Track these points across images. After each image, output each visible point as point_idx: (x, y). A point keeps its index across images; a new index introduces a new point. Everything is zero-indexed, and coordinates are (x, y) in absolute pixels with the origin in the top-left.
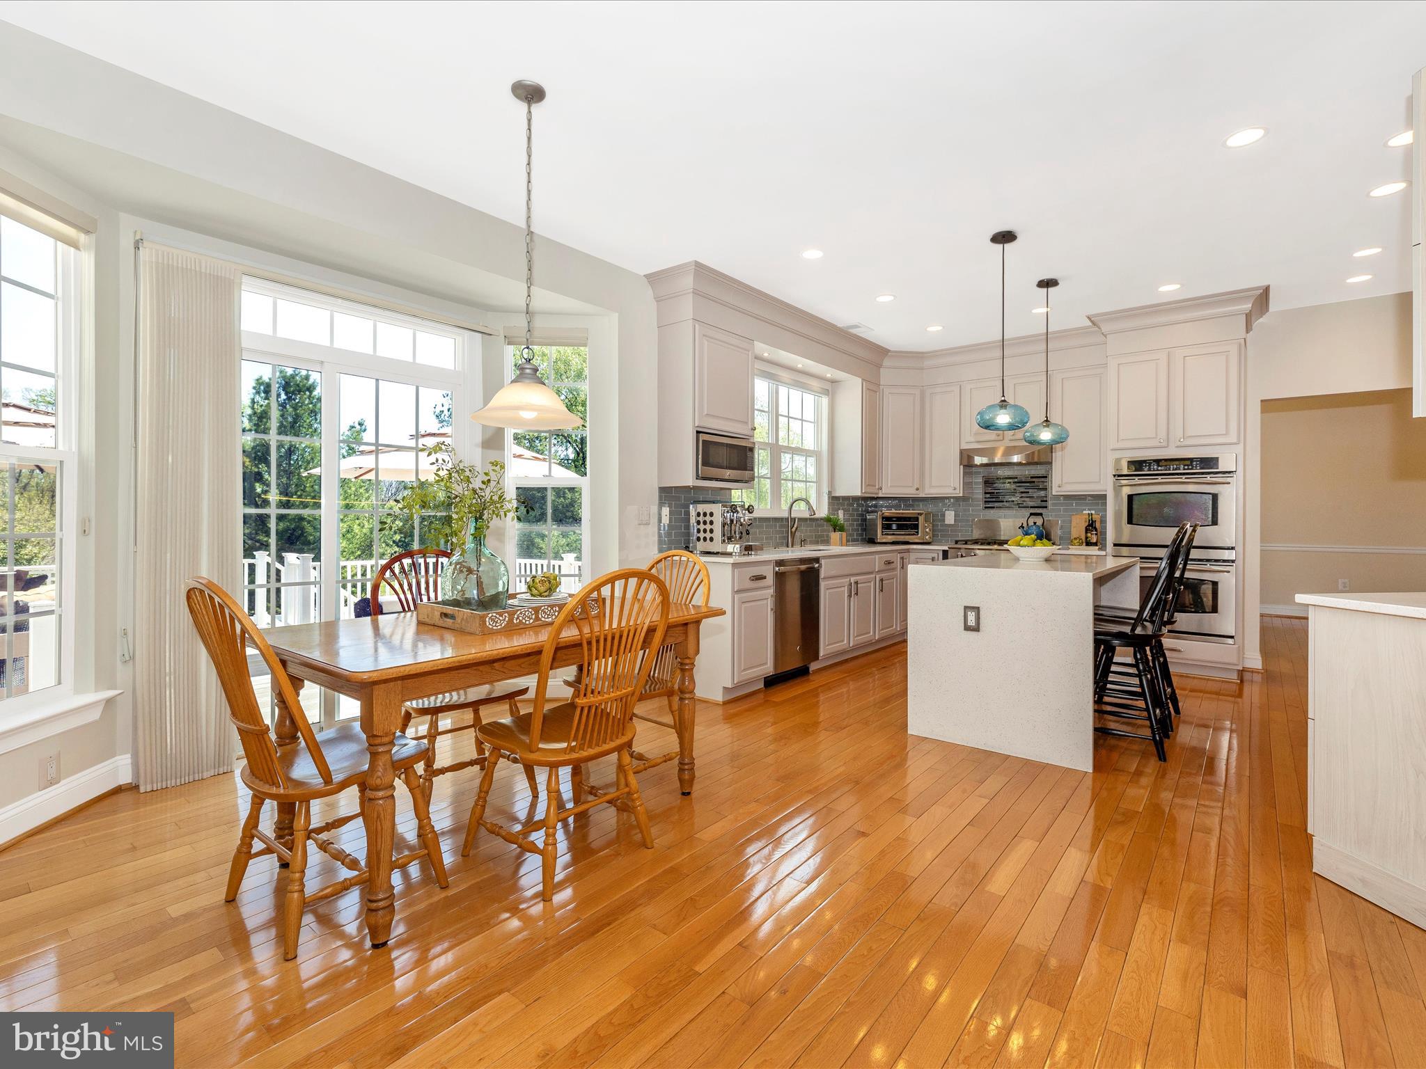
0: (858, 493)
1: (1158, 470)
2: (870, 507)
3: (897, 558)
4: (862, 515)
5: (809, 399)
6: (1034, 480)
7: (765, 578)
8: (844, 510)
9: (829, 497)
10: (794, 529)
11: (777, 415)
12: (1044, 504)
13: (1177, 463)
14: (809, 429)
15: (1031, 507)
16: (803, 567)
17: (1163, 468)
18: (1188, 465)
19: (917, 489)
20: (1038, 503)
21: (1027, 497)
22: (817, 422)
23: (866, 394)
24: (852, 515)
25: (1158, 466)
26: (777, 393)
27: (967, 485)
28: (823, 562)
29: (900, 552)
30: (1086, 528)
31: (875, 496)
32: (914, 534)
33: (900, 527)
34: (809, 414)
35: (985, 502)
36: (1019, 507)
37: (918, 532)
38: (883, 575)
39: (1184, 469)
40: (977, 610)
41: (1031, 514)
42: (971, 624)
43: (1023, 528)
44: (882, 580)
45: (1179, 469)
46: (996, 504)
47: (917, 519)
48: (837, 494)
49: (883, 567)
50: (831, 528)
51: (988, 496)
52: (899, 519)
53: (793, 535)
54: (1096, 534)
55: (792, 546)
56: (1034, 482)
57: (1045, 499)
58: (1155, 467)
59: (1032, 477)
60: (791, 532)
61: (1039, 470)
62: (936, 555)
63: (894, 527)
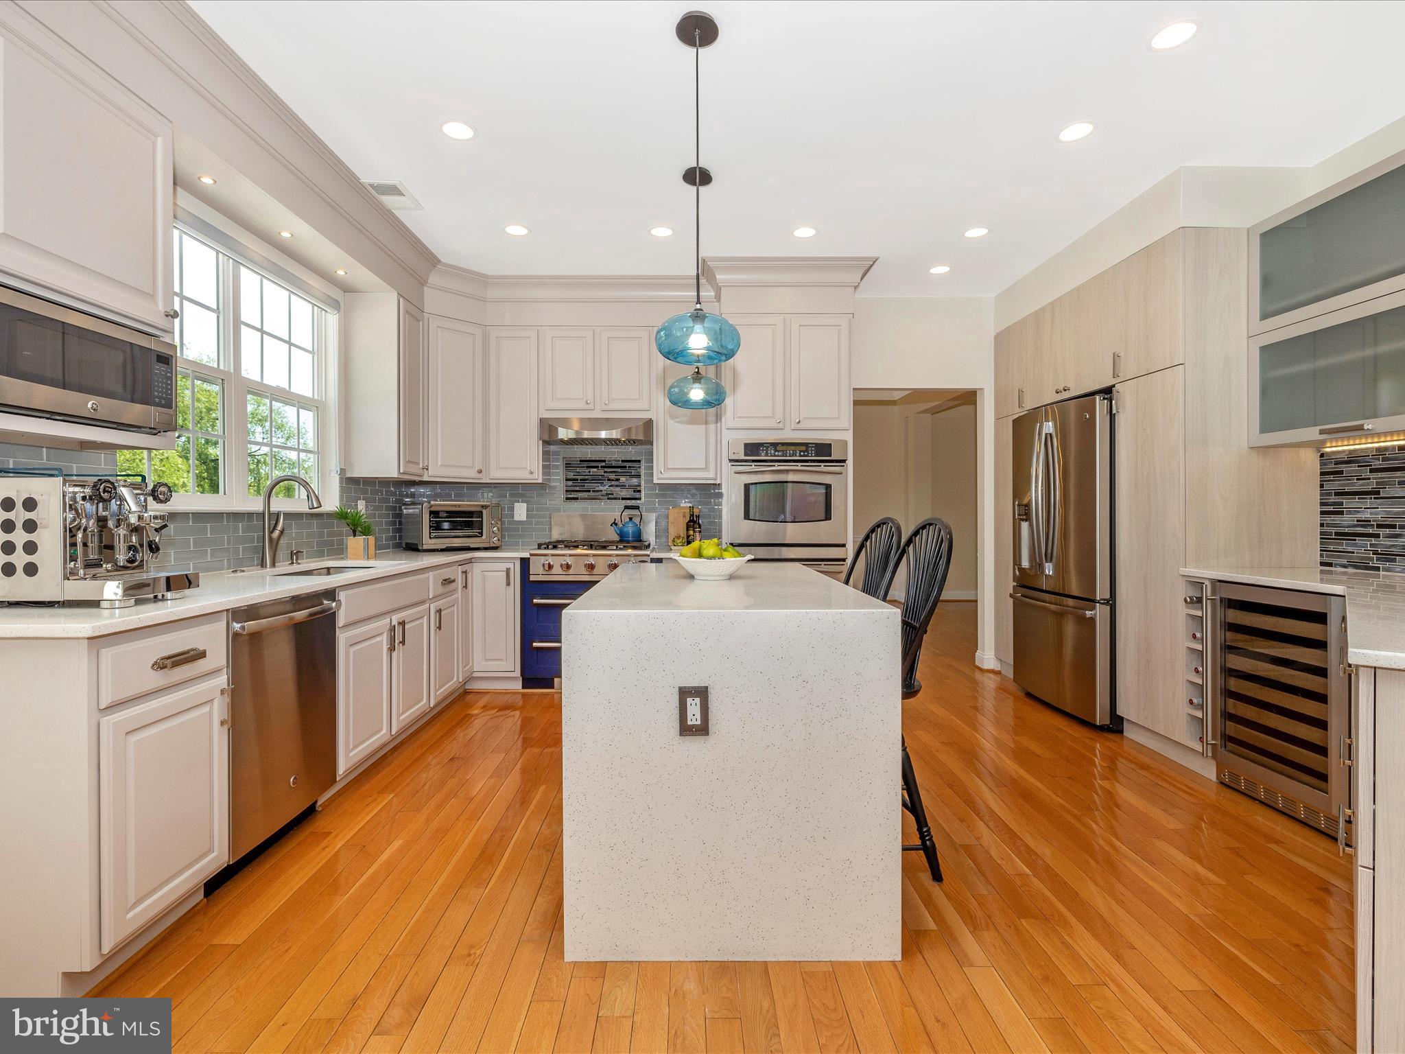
0: (394, 474)
1: (775, 456)
2: (407, 496)
3: (456, 574)
4: (394, 508)
5: (303, 309)
6: (625, 464)
7: (202, 655)
8: (367, 500)
9: (341, 479)
10: (276, 534)
11: (238, 323)
12: (637, 495)
13: (793, 448)
14: (303, 363)
15: (623, 499)
16: (301, 615)
17: (780, 454)
18: (804, 452)
19: (480, 472)
20: (630, 493)
21: (617, 486)
22: (317, 352)
23: (405, 319)
24: (376, 508)
25: (776, 451)
26: (237, 278)
27: (546, 469)
28: (342, 596)
29: (461, 563)
30: (687, 524)
31: (417, 479)
32: (477, 536)
33: (455, 526)
34: (303, 336)
35: (567, 491)
36: (609, 499)
37: (481, 534)
38: (440, 603)
39: (800, 456)
40: (702, 693)
41: (627, 507)
42: (694, 722)
43: (616, 524)
44: (439, 611)
45: (796, 456)
46: (580, 495)
47: (480, 514)
48: (356, 474)
49: (441, 590)
50: (346, 529)
51: (570, 483)
52: (451, 514)
53: (275, 544)
54: (700, 532)
55: (273, 565)
56: (625, 467)
57: (638, 489)
58: (773, 452)
59: (623, 461)
60: (271, 539)
61: (631, 452)
62: (511, 566)
63: (446, 525)
